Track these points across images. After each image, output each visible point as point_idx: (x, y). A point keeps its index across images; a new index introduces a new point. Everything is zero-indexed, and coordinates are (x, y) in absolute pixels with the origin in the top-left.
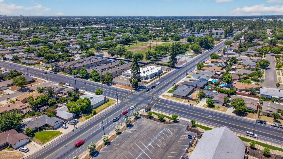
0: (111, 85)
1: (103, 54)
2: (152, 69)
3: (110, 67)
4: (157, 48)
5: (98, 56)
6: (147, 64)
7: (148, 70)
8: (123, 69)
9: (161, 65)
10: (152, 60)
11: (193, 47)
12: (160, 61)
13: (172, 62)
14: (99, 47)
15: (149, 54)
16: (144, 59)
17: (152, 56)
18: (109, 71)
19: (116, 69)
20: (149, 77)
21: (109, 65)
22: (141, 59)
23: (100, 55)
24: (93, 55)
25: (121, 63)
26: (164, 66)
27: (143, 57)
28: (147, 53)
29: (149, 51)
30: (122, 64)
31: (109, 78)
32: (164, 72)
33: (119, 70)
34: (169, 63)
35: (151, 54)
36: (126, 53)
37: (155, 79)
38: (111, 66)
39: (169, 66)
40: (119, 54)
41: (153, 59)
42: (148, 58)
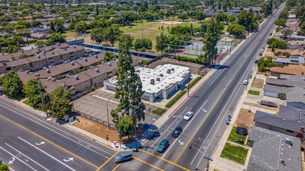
0: (68, 121)
1: (83, 40)
2: (169, 72)
3: (82, 68)
4: (174, 29)
5: (72, 43)
6: (159, 58)
7: (162, 75)
8: (108, 73)
9: (186, 60)
10: (167, 51)
11: (232, 28)
12: (182, 51)
13: (208, 56)
14: (80, 27)
15: (163, 39)
16: (154, 49)
17: (168, 43)
18: (71, 80)
19: (92, 73)
20: (165, 95)
21: (82, 62)
22: (148, 49)
23: (76, 41)
24: (62, 41)
25: (107, 57)
26: (191, 62)
27: (151, 44)
28: (158, 38)
29: (162, 34)
30: (108, 60)
31: (61, 105)
32: (194, 77)
33: (98, 74)
34: (202, 57)
35: (165, 40)
36: (121, 37)
37: (179, 97)
38: (85, 64)
39: (200, 63)
40: (109, 40)
41: (169, 48)
42: (161, 47)
